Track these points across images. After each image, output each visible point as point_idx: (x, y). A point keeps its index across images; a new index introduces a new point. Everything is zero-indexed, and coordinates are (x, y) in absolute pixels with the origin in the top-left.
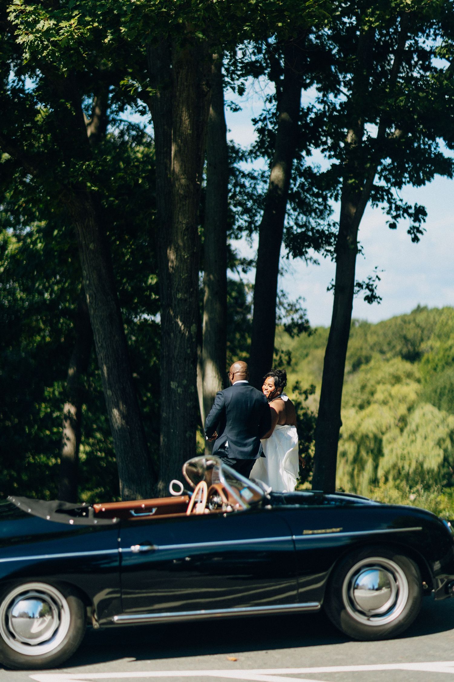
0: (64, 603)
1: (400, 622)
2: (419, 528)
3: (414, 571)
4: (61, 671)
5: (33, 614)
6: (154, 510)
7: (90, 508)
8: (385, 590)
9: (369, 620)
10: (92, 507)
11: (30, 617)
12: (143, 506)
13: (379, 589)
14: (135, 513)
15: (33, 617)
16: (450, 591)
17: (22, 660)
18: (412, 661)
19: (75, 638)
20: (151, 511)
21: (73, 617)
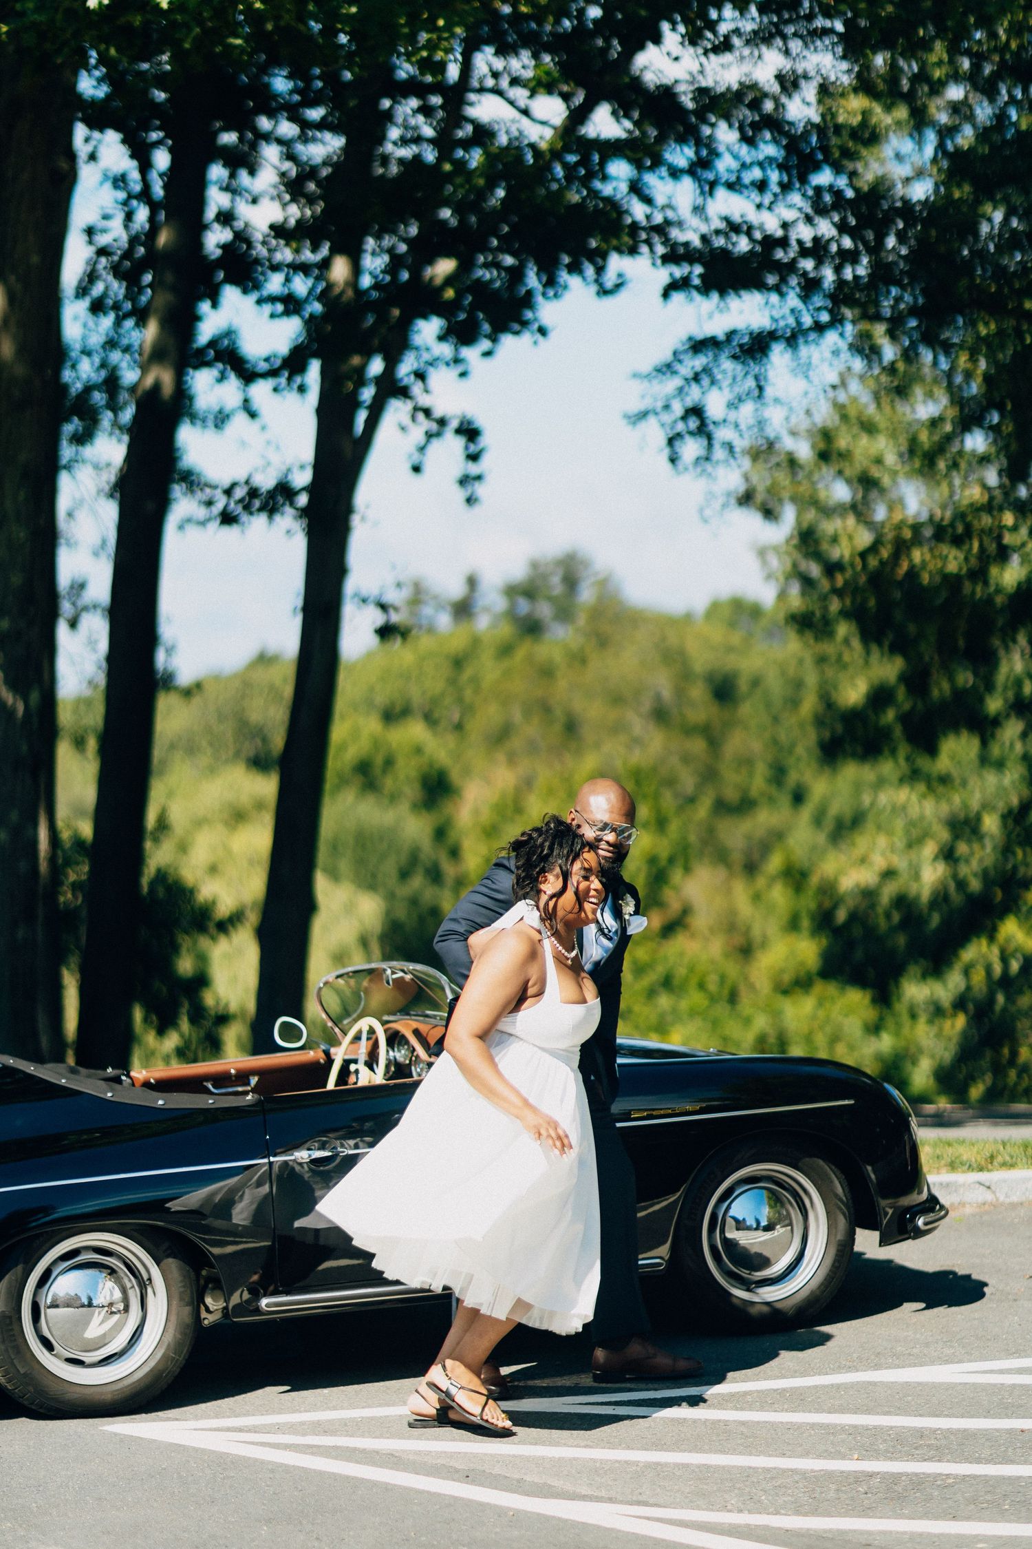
0: (155, 1272)
1: (812, 1292)
2: (852, 1102)
3: (839, 1190)
4: (150, 1415)
5: (90, 1299)
6: (254, 1080)
7: (124, 1078)
8: (780, 1230)
9: (749, 1290)
10: (128, 1076)
11: (83, 1306)
12: (233, 1071)
13: (769, 1228)
14: (214, 1087)
15: (90, 1305)
16: (910, 1227)
17: (73, 1395)
18: (877, 1367)
19: (177, 1346)
20: (248, 1084)
21: (175, 1302)
